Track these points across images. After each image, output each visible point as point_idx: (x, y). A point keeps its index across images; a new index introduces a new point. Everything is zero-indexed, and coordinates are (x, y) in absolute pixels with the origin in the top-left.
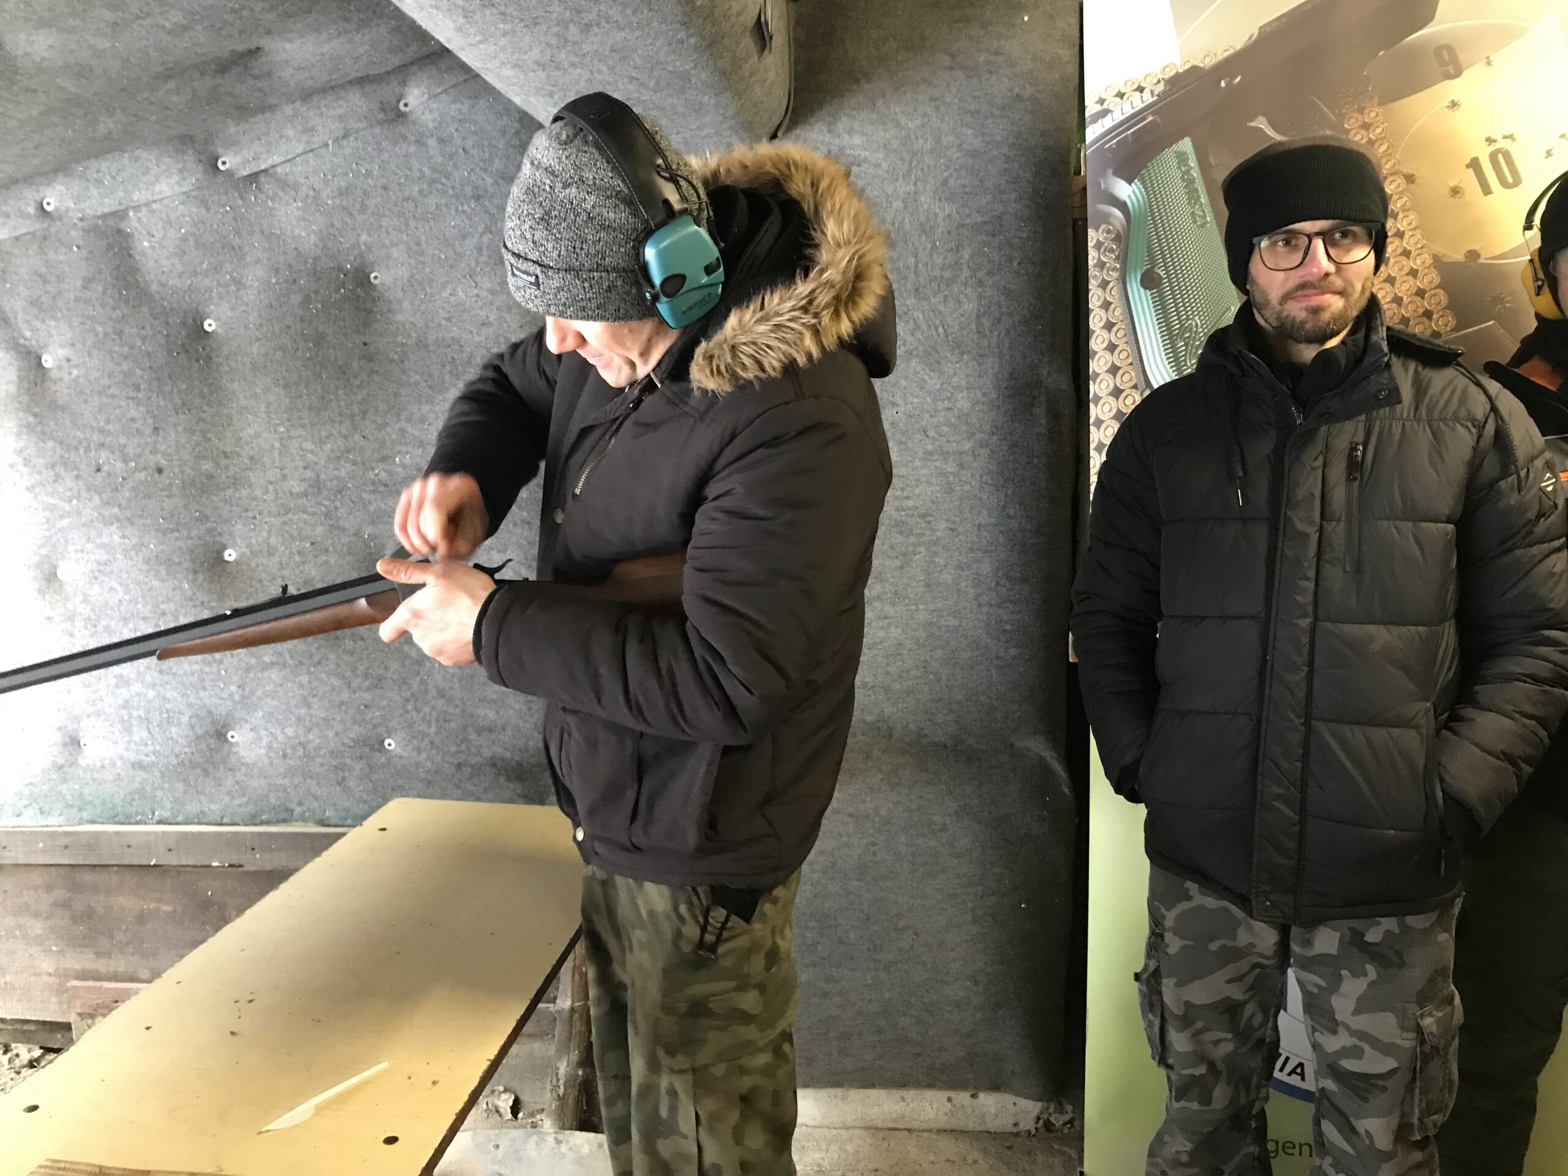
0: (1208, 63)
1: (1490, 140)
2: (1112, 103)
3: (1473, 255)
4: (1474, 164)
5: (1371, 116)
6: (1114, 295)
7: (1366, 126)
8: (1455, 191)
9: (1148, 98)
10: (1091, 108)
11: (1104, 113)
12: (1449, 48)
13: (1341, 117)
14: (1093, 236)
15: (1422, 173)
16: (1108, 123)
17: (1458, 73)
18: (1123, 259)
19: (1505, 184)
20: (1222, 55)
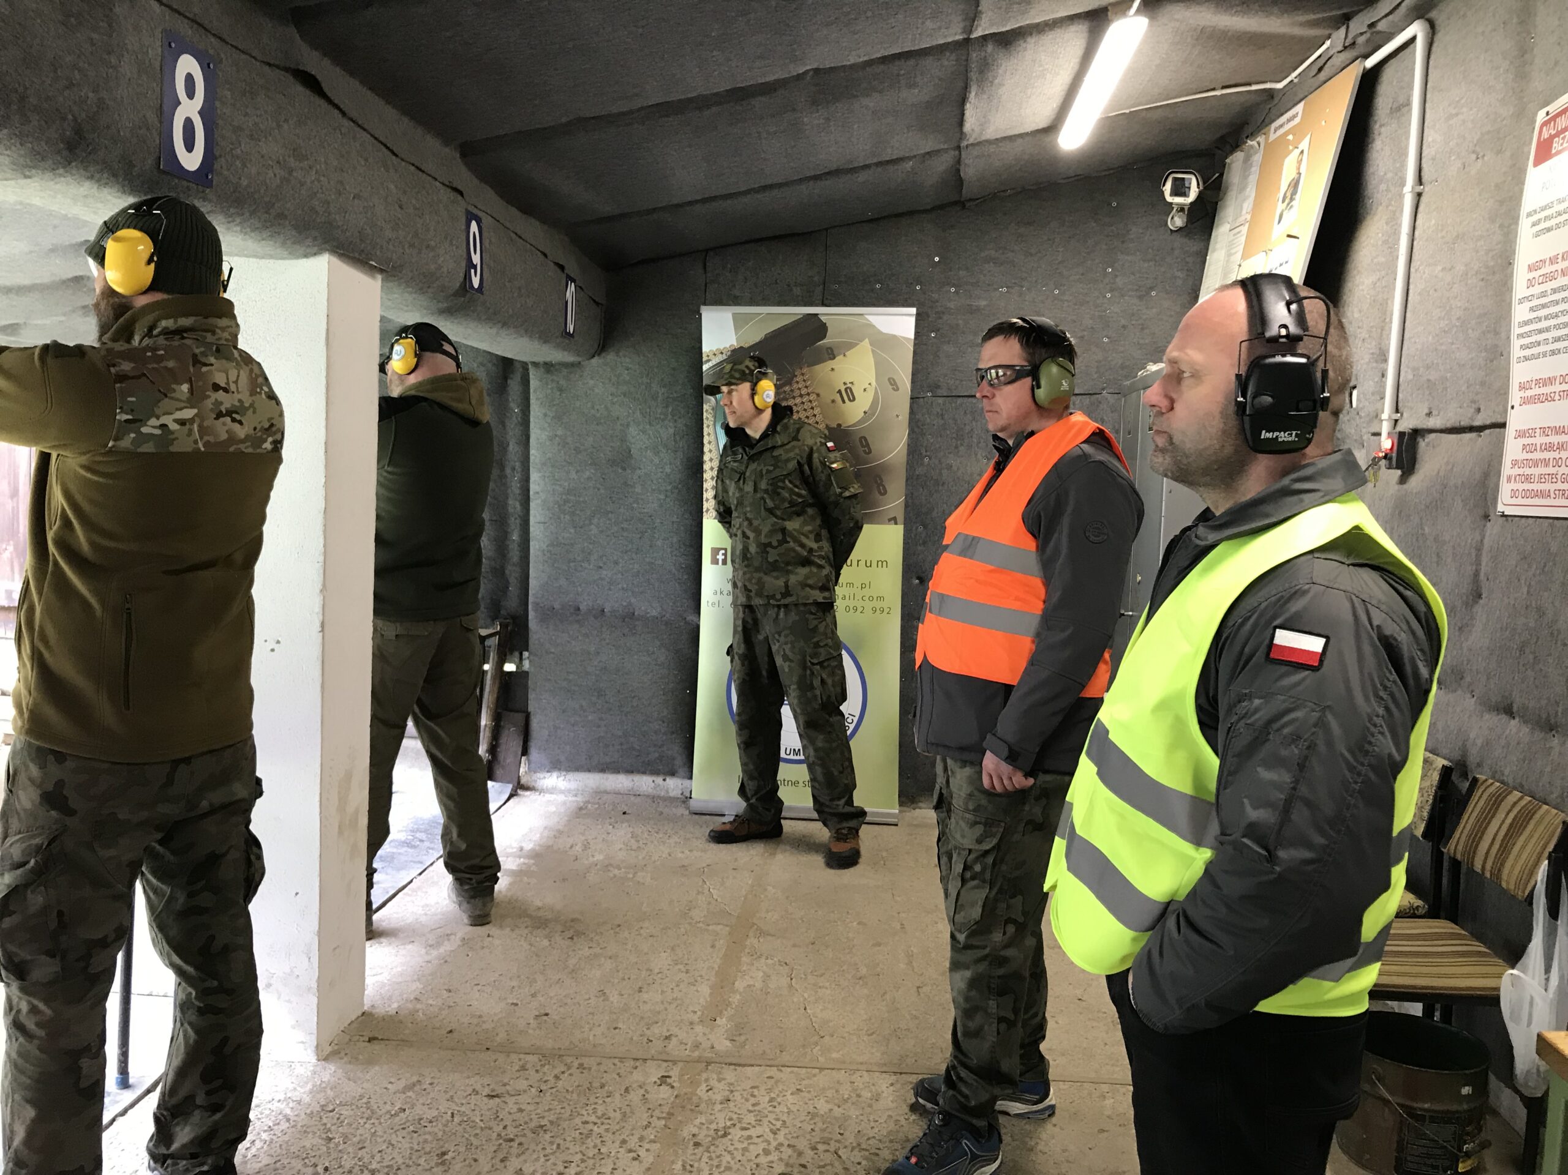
0: (746, 346)
1: (845, 384)
2: (711, 357)
3: (839, 425)
4: (840, 392)
5: (805, 370)
6: (711, 430)
7: (803, 374)
8: (833, 401)
9: (725, 357)
10: (705, 358)
11: (708, 361)
12: (831, 348)
13: (794, 371)
14: (705, 407)
15: (822, 394)
16: (710, 364)
17: (834, 358)
18: (715, 417)
19: (850, 400)
20: (752, 343)
